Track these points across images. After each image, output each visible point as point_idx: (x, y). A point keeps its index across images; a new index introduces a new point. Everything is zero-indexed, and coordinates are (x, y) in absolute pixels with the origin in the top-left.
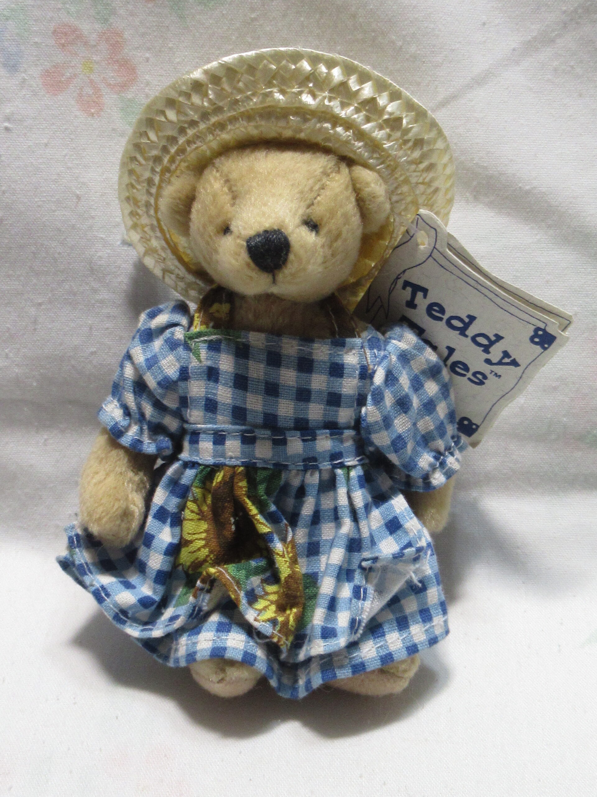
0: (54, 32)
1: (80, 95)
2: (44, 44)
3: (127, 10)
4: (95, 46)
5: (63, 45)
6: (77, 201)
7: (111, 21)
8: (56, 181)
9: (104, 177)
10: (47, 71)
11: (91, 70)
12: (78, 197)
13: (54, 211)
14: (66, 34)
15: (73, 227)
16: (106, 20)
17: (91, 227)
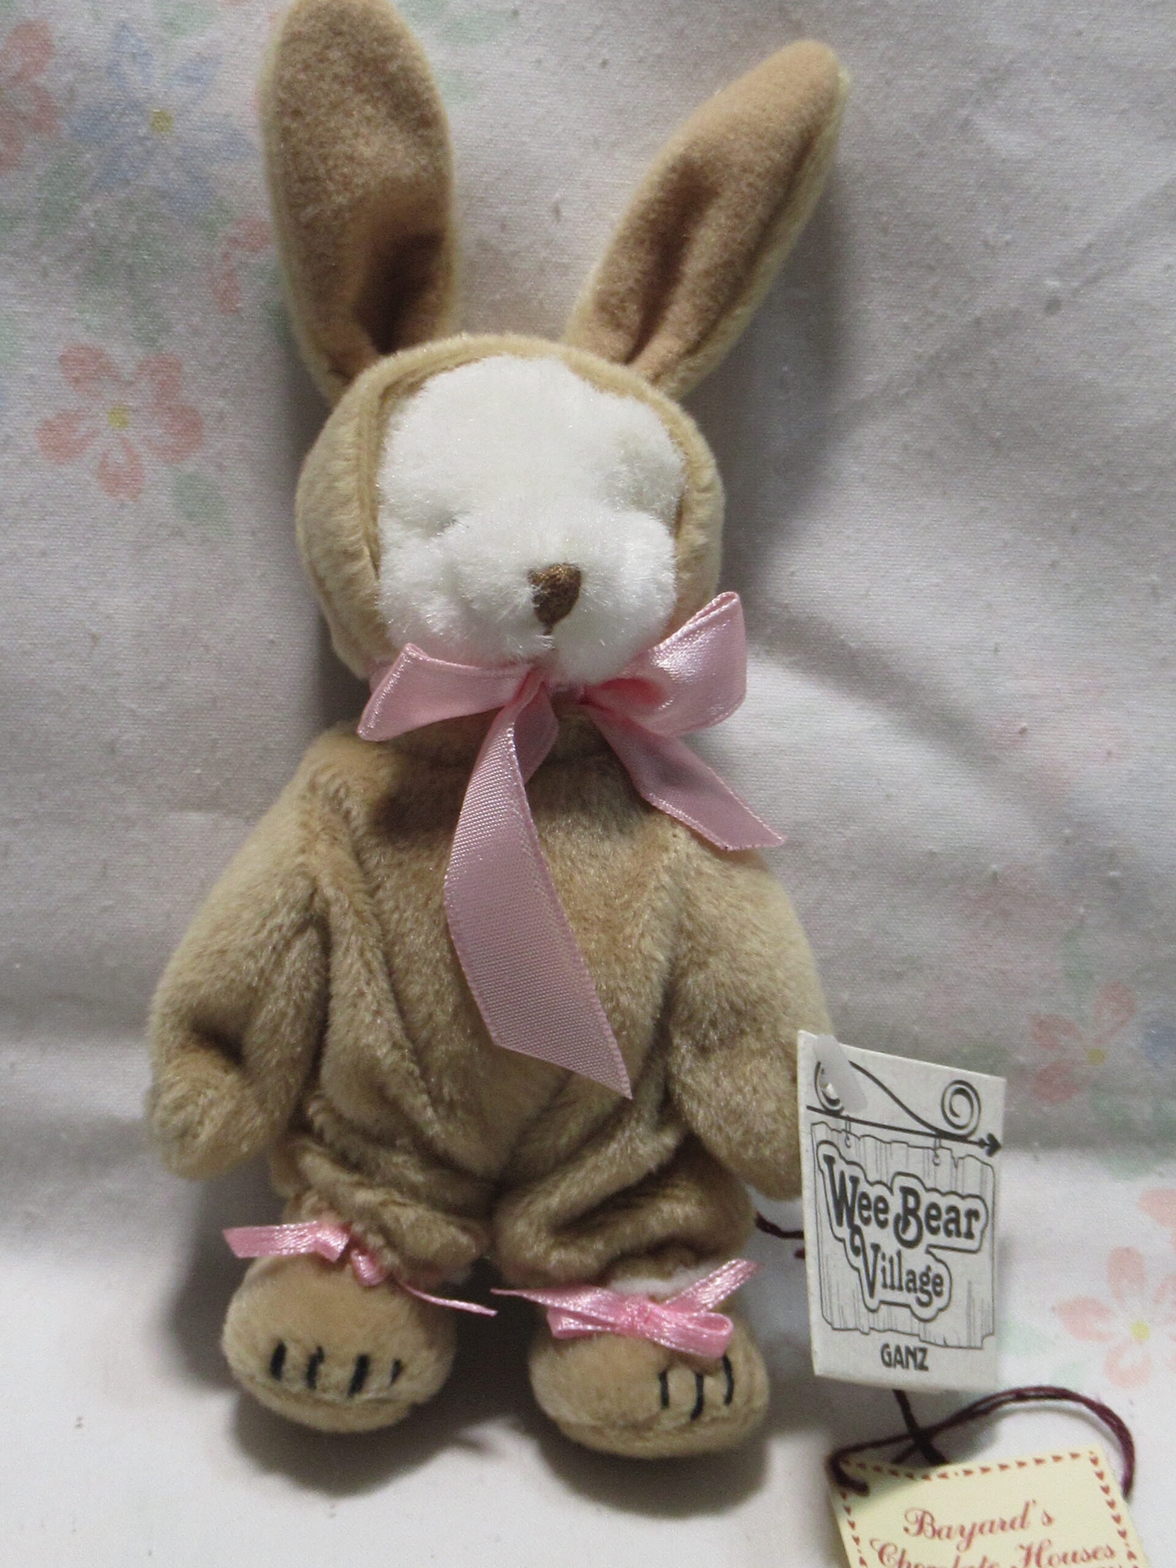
0: (63, 359)
1: (103, 465)
2: (43, 378)
3: (190, 326)
4: (131, 383)
5: (77, 380)
6: (92, 644)
7: (161, 342)
8: (57, 609)
9: (141, 605)
10: (47, 422)
11: (124, 423)
12: (94, 638)
13: (51, 662)
14: (82, 362)
15: (83, 689)
16: (153, 341)
17: (115, 690)
